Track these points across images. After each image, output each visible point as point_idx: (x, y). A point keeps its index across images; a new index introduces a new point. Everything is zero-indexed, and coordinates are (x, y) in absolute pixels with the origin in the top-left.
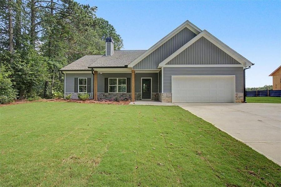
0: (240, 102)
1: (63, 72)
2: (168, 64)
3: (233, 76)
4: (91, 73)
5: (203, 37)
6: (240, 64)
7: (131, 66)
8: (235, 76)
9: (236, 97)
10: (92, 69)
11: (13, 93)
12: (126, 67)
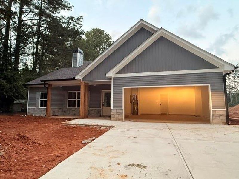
0: (221, 123)
1: (26, 86)
4: (43, 86)
6: (218, 68)
8: (210, 85)
9: (213, 115)
10: (45, 82)
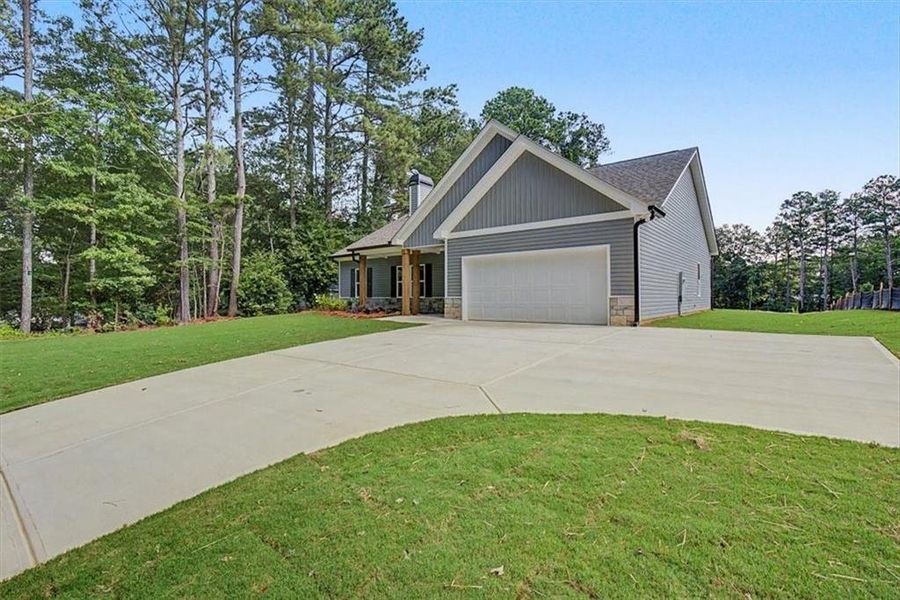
0: (625, 323)
2: (457, 229)
3: (604, 246)
5: (526, 151)
6: (625, 209)
7: (400, 242)
8: (608, 246)
9: (612, 307)
10: (353, 252)
11: (286, 299)
12: (389, 245)
